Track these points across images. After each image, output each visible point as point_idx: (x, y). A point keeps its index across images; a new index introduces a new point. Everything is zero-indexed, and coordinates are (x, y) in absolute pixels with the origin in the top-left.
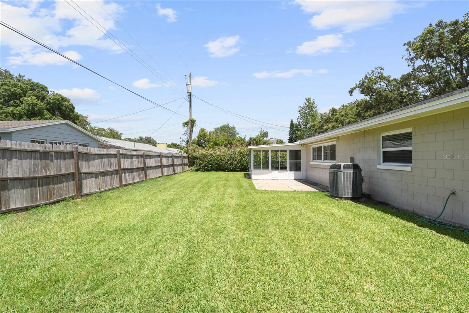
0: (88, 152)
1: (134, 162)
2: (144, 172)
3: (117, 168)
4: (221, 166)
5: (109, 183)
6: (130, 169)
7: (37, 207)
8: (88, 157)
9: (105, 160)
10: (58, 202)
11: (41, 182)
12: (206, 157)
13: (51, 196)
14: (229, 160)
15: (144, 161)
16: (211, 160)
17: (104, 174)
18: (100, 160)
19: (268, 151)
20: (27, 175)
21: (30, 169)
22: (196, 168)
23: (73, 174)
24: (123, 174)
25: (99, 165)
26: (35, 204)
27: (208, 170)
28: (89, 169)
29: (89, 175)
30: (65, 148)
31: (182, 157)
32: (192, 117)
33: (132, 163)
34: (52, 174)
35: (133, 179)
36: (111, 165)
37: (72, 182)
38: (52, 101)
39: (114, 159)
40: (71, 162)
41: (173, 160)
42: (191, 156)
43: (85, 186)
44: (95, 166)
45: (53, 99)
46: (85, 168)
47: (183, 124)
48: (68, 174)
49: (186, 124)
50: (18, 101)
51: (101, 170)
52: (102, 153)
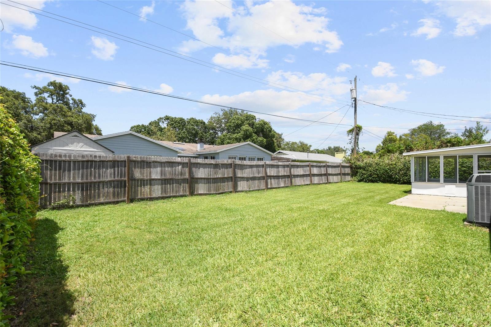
0: (242, 164)
1: (280, 171)
2: (289, 179)
3: (264, 175)
4: (390, 177)
5: (257, 185)
6: (276, 176)
7: (210, 194)
8: (242, 167)
9: (255, 169)
10: (222, 193)
11: (213, 181)
12: (370, 166)
13: (218, 190)
14: (400, 170)
15: (290, 170)
16: (377, 169)
17: (253, 179)
18: (250, 169)
19: (439, 157)
20: (207, 177)
21: (208, 174)
22: (359, 179)
23: (232, 177)
24: (269, 180)
25: (250, 172)
26: (210, 193)
27: (372, 181)
28: (242, 175)
29: (243, 179)
30: (227, 161)
31: (340, 166)
32: (357, 124)
33: (279, 171)
34: (219, 177)
35: (279, 184)
36: (259, 173)
37: (231, 183)
38: (258, 126)
39: (262, 168)
40: (231, 170)
41: (327, 169)
42: (353, 165)
43: (240, 186)
44: (247, 173)
45: (259, 124)
46: (239, 174)
47: (348, 132)
48: (229, 177)
49: (351, 131)
50: (239, 129)
51: (251, 176)
52: (252, 164)
